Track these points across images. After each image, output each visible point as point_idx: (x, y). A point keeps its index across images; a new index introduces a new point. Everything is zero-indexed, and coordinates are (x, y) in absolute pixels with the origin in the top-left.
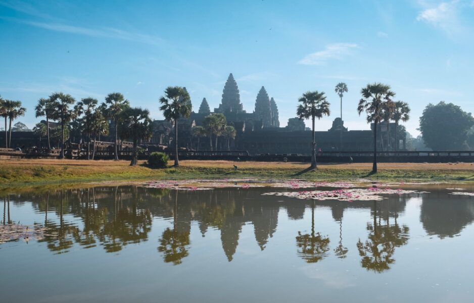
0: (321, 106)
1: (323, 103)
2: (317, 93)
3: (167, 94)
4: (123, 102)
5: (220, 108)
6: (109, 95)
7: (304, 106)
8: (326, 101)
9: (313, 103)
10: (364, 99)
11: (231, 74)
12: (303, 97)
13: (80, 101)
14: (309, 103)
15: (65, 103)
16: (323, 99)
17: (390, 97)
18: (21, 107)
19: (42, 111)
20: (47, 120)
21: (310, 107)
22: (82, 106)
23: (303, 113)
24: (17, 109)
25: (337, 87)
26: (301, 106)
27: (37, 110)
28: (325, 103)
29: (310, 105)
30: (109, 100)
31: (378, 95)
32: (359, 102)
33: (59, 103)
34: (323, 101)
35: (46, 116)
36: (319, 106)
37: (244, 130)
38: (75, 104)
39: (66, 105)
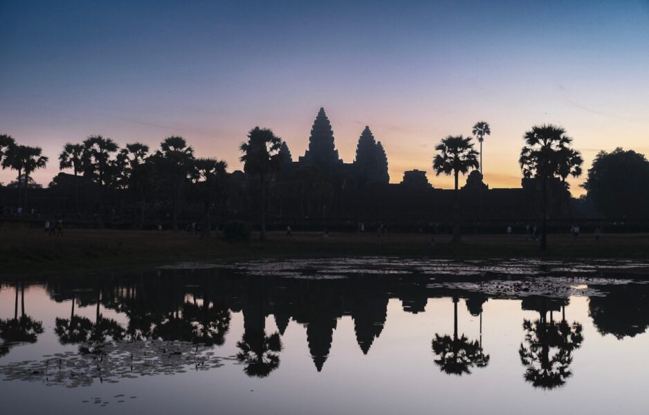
0: (468, 156)
1: (470, 153)
2: (461, 138)
3: (249, 139)
4: (185, 149)
5: (306, 155)
6: (166, 140)
7: (442, 156)
8: (474, 149)
9: (456, 152)
10: (528, 146)
11: (322, 109)
12: (442, 143)
13: (124, 147)
14: (451, 152)
15: (105, 151)
16: (470, 147)
17: (566, 145)
18: (41, 155)
19: (68, 160)
20: (76, 173)
21: (451, 158)
22: (127, 155)
23: (441, 167)
24: (36, 158)
25: (475, 127)
26: (438, 157)
27: (61, 160)
28: (473, 152)
29: (452, 155)
30: (165, 146)
31: (548, 141)
32: (521, 151)
33: (96, 150)
34: (469, 150)
35: (73, 168)
36: (464, 156)
37: (343, 187)
38: (118, 152)
39: (106, 153)
